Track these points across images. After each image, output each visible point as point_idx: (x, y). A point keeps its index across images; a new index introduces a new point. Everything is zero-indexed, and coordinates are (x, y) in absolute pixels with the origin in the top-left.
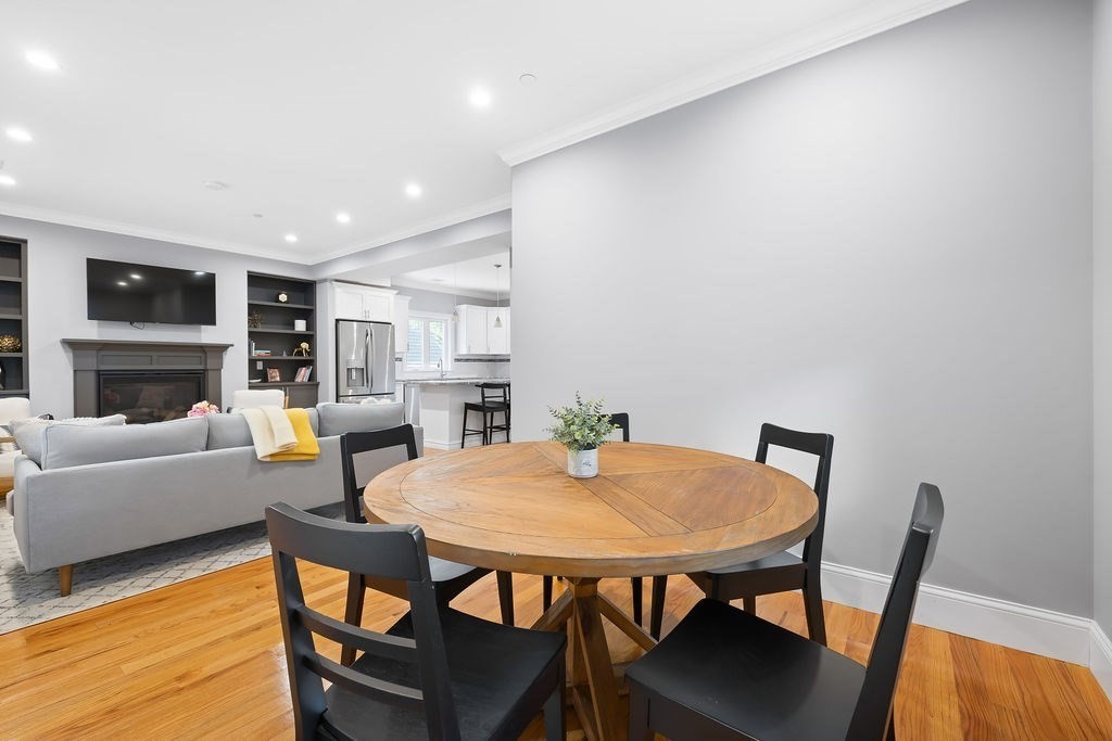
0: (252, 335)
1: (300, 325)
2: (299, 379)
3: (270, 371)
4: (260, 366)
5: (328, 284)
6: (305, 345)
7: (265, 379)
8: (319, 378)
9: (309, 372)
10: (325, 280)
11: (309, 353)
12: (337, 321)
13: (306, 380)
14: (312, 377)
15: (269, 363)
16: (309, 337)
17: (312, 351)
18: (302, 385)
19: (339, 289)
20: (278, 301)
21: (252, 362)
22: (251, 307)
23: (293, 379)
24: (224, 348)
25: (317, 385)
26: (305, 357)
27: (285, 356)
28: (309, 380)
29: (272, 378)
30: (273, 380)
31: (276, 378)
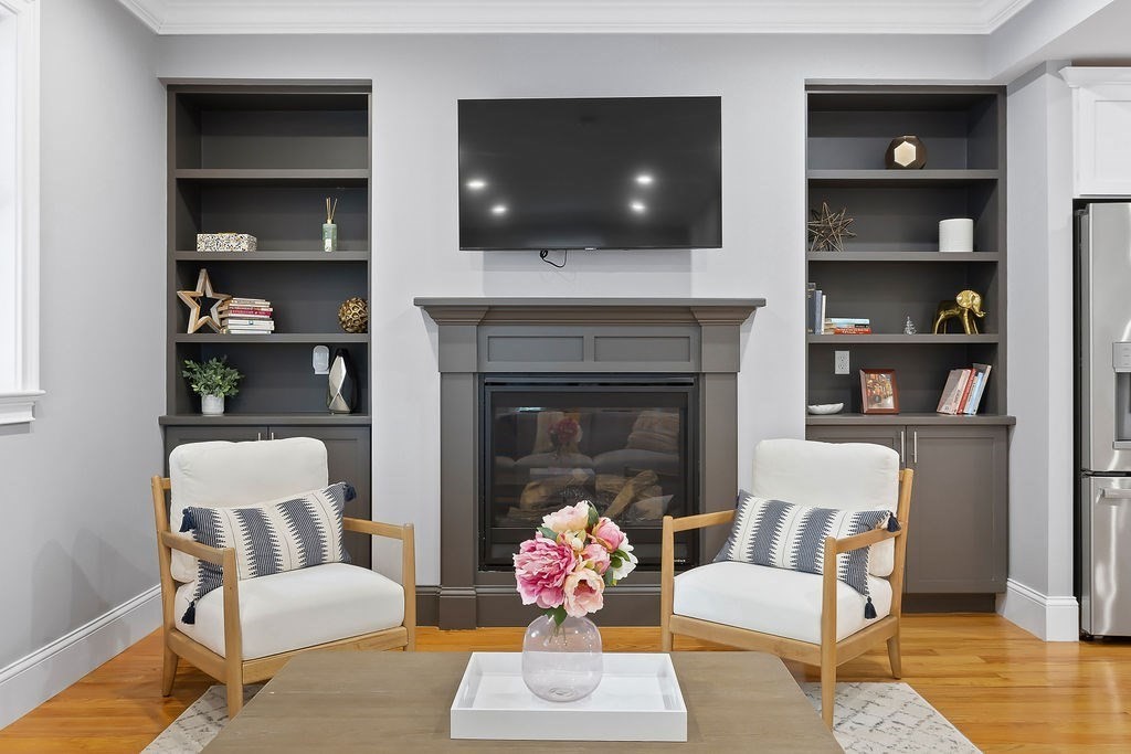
0: (818, 273)
1: (956, 237)
2: (949, 406)
3: (867, 380)
4: (842, 362)
5: (1047, 80)
6: (968, 299)
7: (855, 406)
8: (1015, 403)
9: (980, 382)
10: (1034, 72)
11: (981, 325)
12: (1080, 205)
13: (972, 407)
14: (991, 401)
15: (868, 356)
16: (982, 273)
17: (991, 317)
18: (960, 425)
19: (1088, 95)
20: (890, 163)
21: (819, 354)
22: (814, 187)
23: (932, 406)
24: (742, 311)
25: (1008, 427)
26: (969, 336)
27: (910, 335)
28: (982, 409)
29: (873, 400)
30: (875, 407)
31: (883, 401)
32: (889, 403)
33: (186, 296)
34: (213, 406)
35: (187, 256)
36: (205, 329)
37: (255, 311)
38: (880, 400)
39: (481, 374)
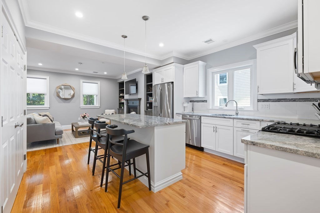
36: (121, 102)
37: (123, 100)
39: (128, 105)
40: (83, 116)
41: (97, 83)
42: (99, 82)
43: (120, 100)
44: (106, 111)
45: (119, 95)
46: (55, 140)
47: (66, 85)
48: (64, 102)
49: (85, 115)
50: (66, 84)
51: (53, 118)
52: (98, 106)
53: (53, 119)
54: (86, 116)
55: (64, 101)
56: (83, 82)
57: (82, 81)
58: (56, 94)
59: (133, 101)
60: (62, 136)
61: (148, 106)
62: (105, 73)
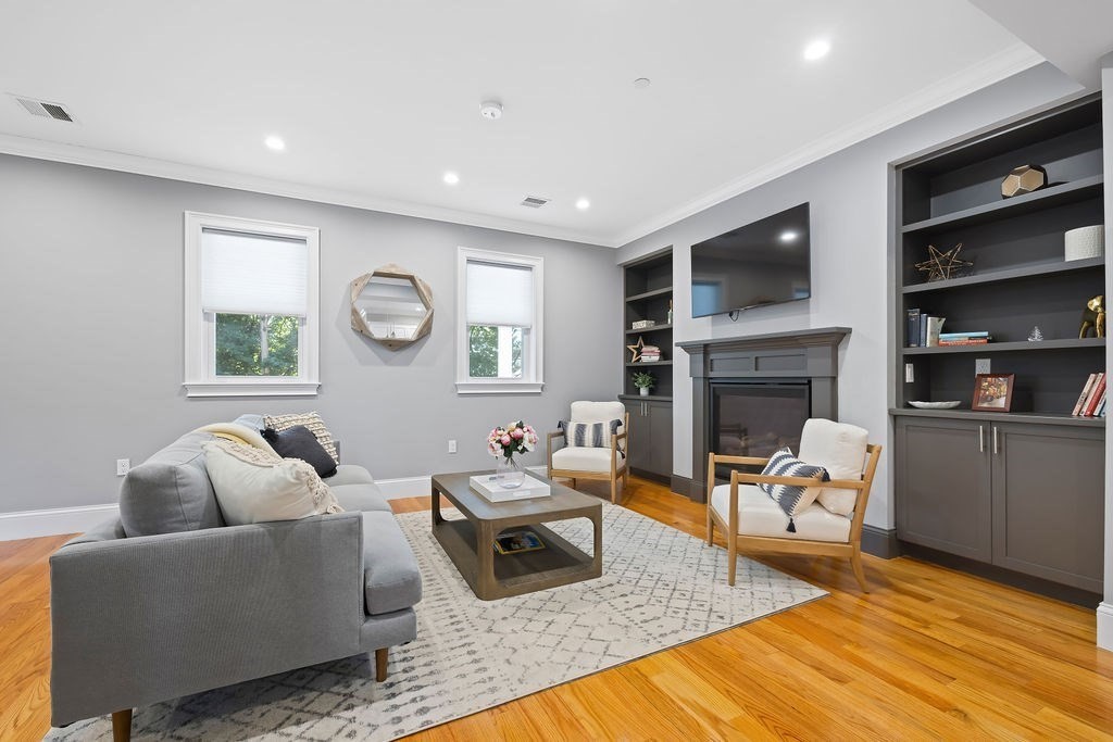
3: (982, 382)
29: (985, 399)
30: (985, 405)
31: (995, 401)
32: (1002, 403)
33: (630, 347)
34: (644, 392)
35: (630, 332)
36: (638, 361)
37: (652, 352)
38: (992, 400)
39: (706, 378)
40: (506, 439)
41: (528, 268)
42: (538, 264)
43: (628, 353)
44: (577, 406)
45: (628, 325)
46: (363, 659)
47: (394, 271)
48: (386, 362)
49: (519, 432)
50: (393, 266)
51: (337, 445)
52: (533, 381)
53: (338, 451)
54: (526, 443)
55: (387, 353)
56: (470, 261)
57: (464, 253)
58: (348, 319)
59: (758, 354)
60: (412, 625)
61: (909, 378)
62: (583, 204)
